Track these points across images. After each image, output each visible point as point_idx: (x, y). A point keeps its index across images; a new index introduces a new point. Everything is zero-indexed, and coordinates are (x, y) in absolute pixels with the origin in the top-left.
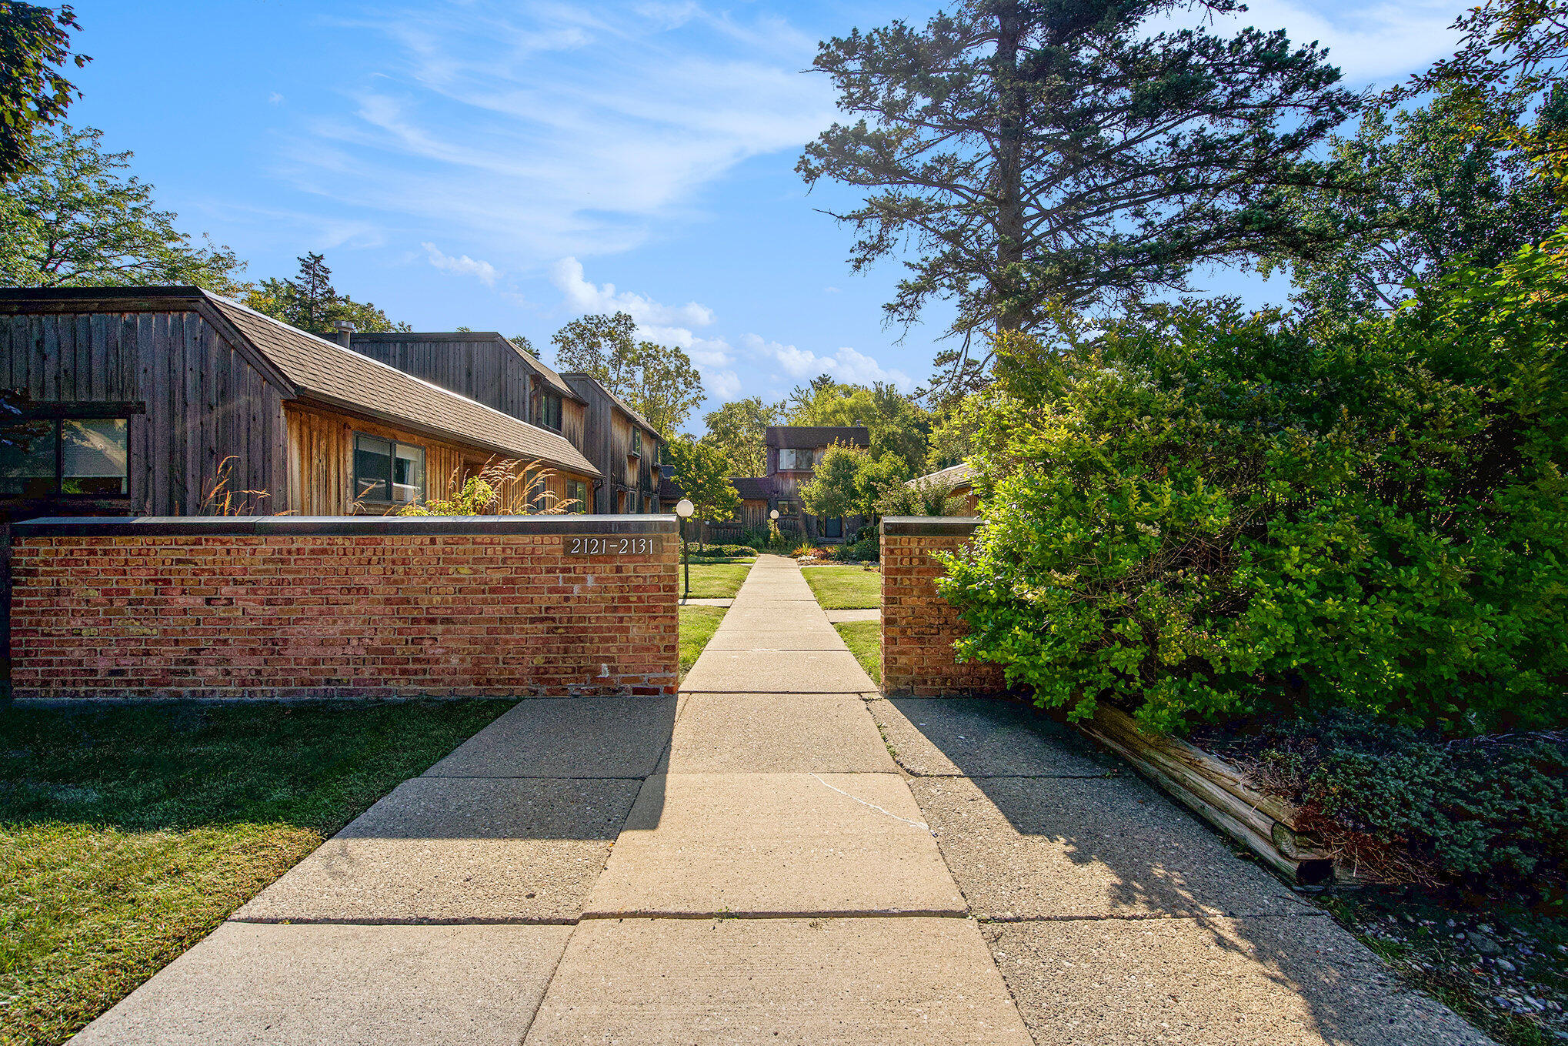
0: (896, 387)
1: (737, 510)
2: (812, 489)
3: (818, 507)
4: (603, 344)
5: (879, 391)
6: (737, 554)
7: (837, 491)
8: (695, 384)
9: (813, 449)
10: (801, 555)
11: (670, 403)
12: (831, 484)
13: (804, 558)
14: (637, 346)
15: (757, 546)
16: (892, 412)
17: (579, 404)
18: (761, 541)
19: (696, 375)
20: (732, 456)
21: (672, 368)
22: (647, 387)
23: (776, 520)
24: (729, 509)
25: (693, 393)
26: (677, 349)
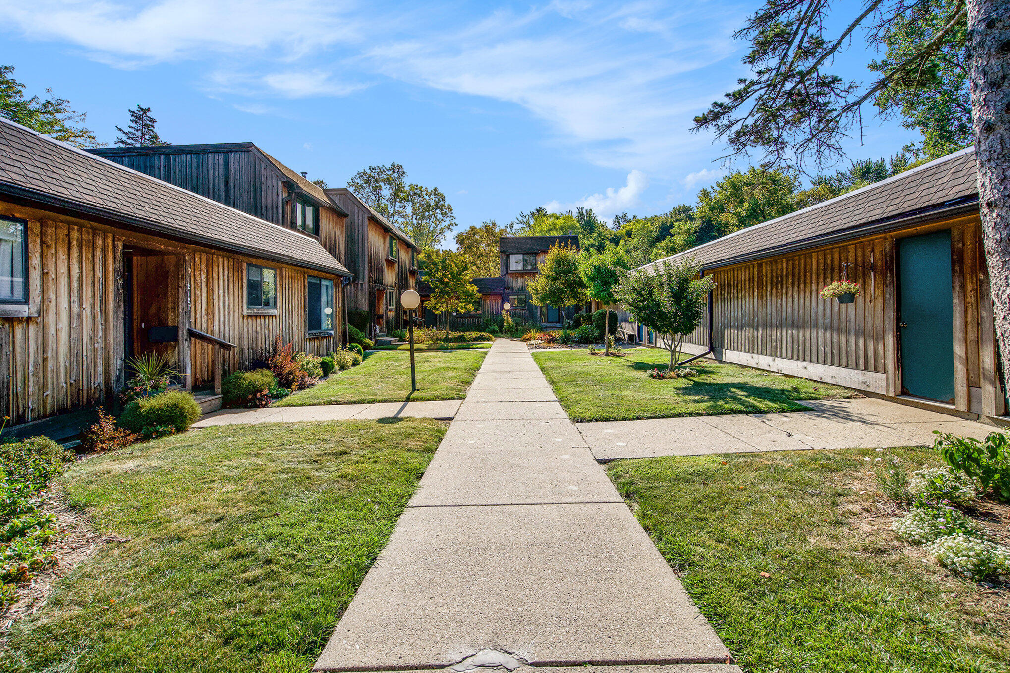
0: (593, 211)
1: (478, 303)
2: (537, 285)
3: (542, 299)
4: (383, 187)
5: (581, 214)
6: (476, 339)
7: (558, 284)
8: (449, 214)
9: (536, 254)
10: (529, 339)
11: (431, 229)
12: (554, 279)
13: (532, 342)
14: (407, 188)
15: (493, 332)
16: (590, 230)
17: (339, 214)
18: (496, 328)
19: (449, 208)
20: (475, 265)
21: (432, 204)
22: (415, 217)
23: (508, 311)
24: (470, 302)
25: (448, 221)
26: (435, 189)
